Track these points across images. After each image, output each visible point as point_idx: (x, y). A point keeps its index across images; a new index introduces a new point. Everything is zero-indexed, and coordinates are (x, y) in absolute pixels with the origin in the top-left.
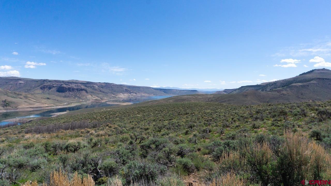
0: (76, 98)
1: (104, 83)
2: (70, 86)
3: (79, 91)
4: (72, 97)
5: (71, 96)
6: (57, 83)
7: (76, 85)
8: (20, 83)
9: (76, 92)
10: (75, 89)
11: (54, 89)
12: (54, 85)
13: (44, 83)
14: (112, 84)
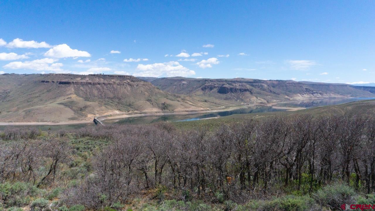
0: (238, 101)
1: (277, 81)
2: (233, 85)
3: (243, 92)
4: (234, 98)
5: (232, 98)
6: (219, 83)
7: (241, 84)
8: (183, 84)
9: (239, 93)
10: (238, 90)
11: (215, 90)
12: (216, 86)
13: (206, 84)
14: (287, 82)
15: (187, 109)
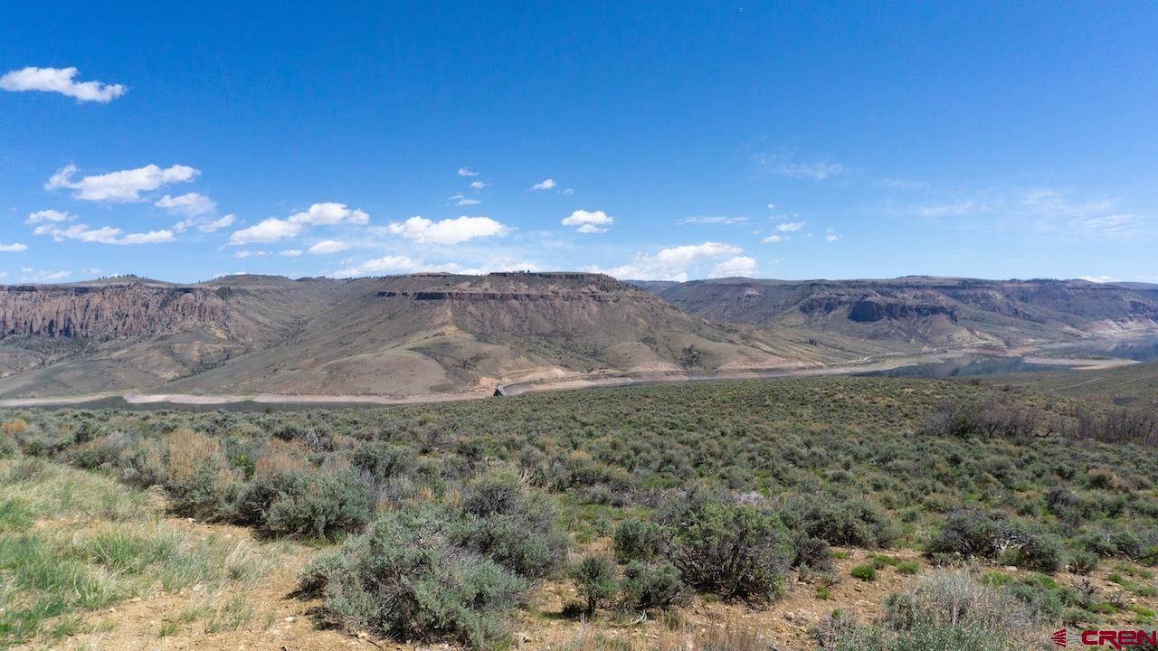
0: (912, 341)
1: (1035, 281)
2: (896, 297)
3: (926, 315)
4: (899, 335)
5: (894, 334)
6: (853, 291)
7: (919, 293)
8: (749, 296)
9: (915, 318)
10: (911, 309)
11: (841, 311)
12: (843, 299)
13: (813, 294)
14: (1069, 285)
15: (757, 366)
